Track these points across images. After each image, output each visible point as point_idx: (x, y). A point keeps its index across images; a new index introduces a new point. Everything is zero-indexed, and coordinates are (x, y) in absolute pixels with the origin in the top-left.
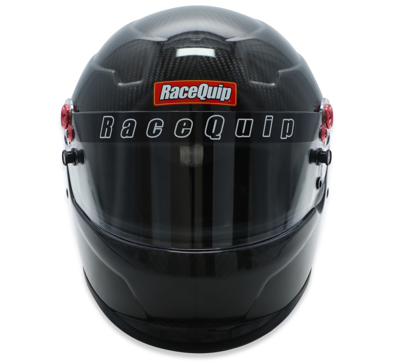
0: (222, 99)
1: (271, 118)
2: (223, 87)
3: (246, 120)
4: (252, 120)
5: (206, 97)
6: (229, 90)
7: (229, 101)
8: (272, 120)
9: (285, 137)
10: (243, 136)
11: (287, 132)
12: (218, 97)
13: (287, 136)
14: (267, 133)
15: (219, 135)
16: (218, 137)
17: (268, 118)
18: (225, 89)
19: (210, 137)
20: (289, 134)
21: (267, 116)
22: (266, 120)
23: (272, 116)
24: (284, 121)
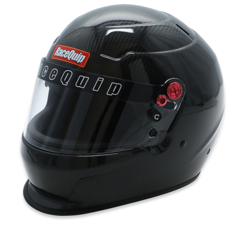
0: (78, 62)
1: (102, 80)
2: (82, 54)
3: (84, 77)
4: (88, 78)
5: (70, 59)
6: (84, 57)
7: (81, 64)
8: (102, 81)
9: (111, 94)
10: (80, 87)
11: (114, 91)
12: (76, 60)
13: (112, 94)
14: (96, 88)
15: (67, 83)
16: (66, 84)
17: (100, 79)
18: (82, 56)
19: (62, 82)
20: (115, 93)
21: (99, 78)
22: (98, 80)
23: (103, 79)
24: (113, 84)
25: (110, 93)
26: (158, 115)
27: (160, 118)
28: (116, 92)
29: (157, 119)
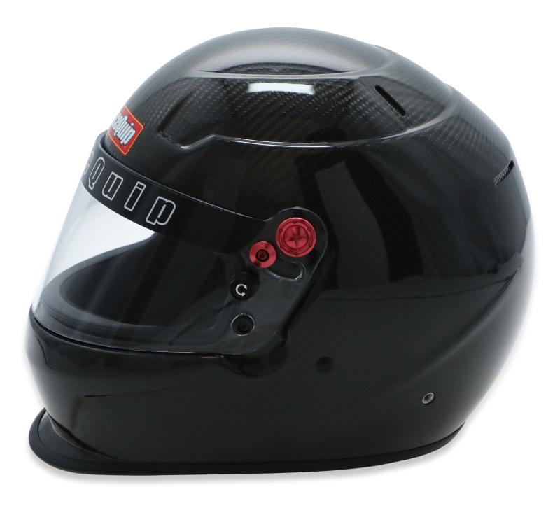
1: (142, 187)
3: (117, 176)
4: (121, 181)
8: (143, 190)
9: (154, 222)
10: (107, 196)
11: (159, 216)
13: (156, 221)
14: (130, 205)
16: (92, 186)
17: (139, 185)
19: (89, 182)
20: (160, 220)
21: (139, 182)
22: (136, 187)
23: (145, 186)
24: (160, 199)
25: (152, 219)
26: (245, 287)
27: (250, 293)
28: (162, 219)
29: (243, 294)
